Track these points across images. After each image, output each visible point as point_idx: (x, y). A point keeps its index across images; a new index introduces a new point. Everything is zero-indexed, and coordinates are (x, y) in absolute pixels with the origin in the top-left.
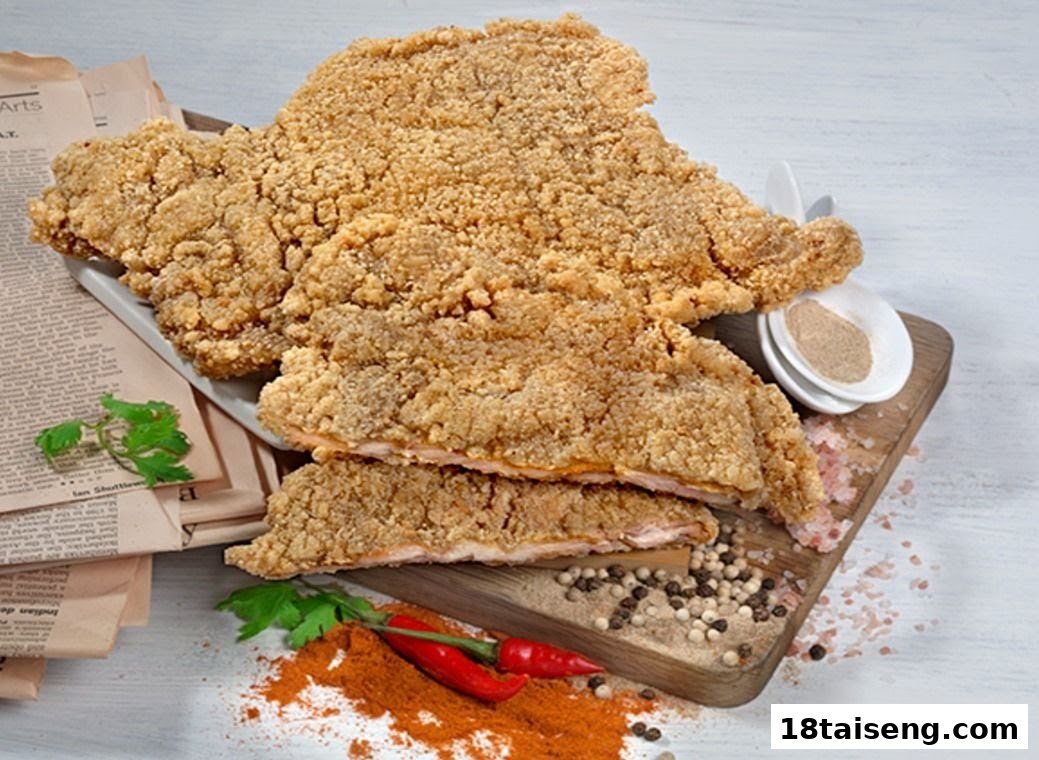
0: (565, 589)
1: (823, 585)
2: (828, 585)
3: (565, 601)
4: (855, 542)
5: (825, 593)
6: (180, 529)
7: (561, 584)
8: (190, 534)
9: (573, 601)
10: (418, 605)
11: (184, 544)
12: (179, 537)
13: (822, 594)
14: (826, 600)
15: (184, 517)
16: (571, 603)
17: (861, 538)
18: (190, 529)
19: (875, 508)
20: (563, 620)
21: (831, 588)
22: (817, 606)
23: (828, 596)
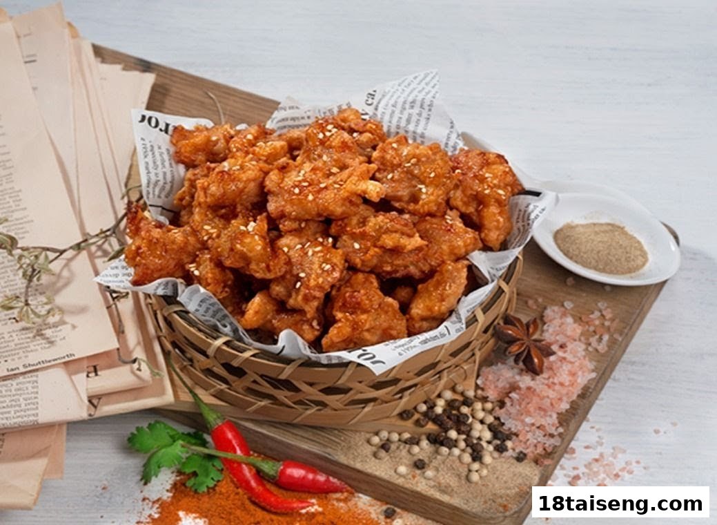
0: (374, 449)
1: (572, 439)
2: (576, 438)
3: (373, 459)
4: (597, 402)
5: (573, 444)
6: (86, 401)
7: (370, 444)
8: (95, 407)
9: (380, 459)
10: (265, 455)
11: (90, 415)
12: (85, 408)
13: (570, 446)
14: (573, 451)
15: (90, 391)
16: (377, 461)
17: (602, 399)
18: (95, 402)
19: (614, 374)
20: (371, 474)
21: (578, 440)
22: (566, 455)
23: (574, 447)
